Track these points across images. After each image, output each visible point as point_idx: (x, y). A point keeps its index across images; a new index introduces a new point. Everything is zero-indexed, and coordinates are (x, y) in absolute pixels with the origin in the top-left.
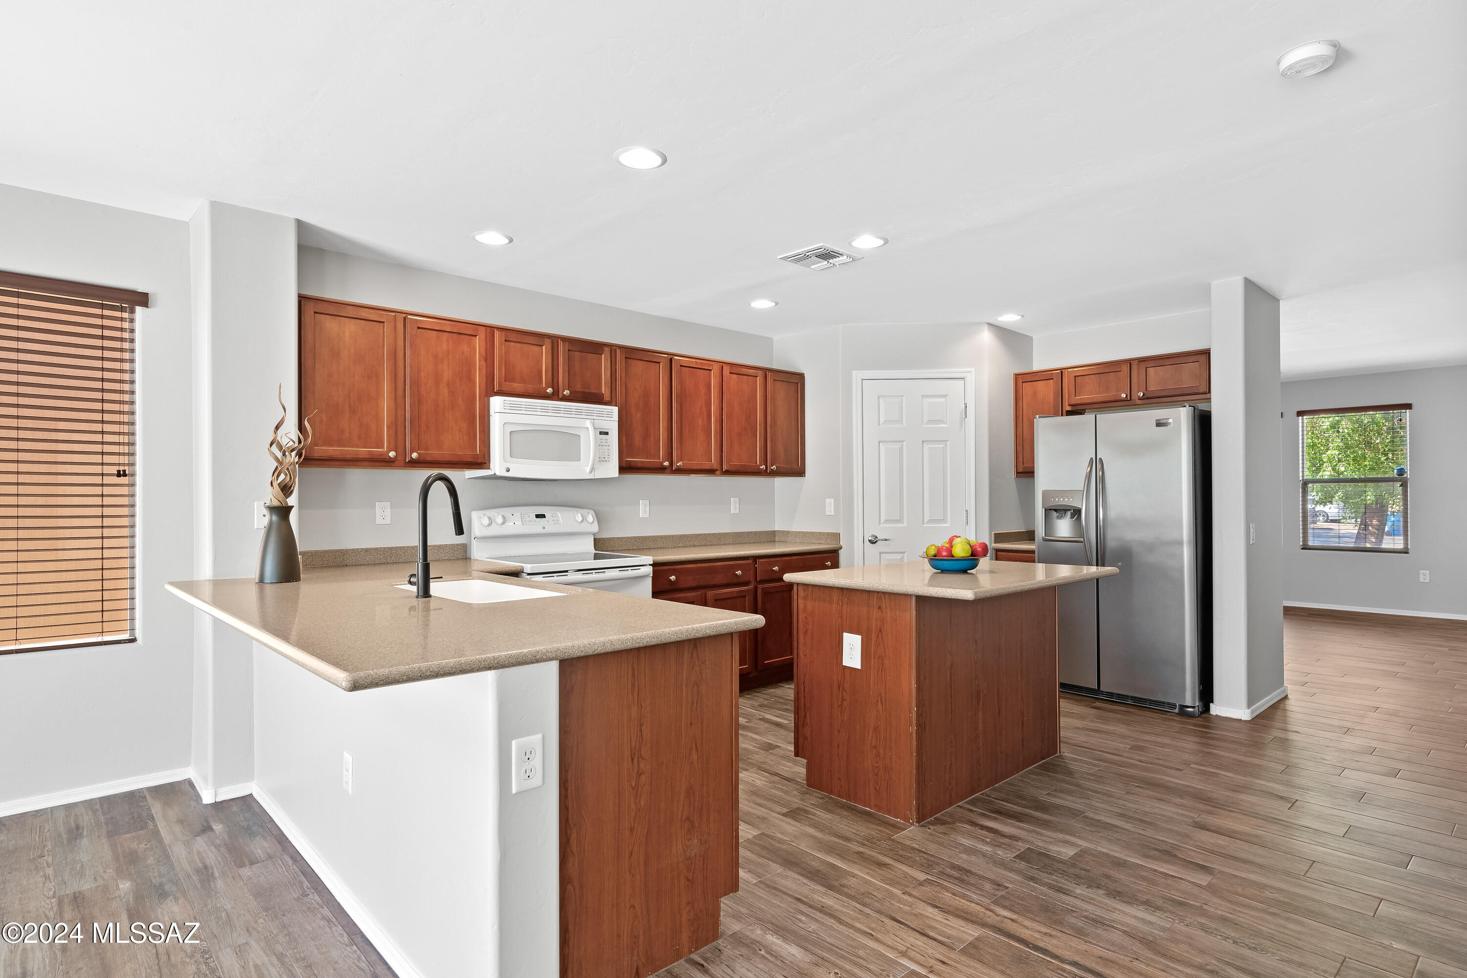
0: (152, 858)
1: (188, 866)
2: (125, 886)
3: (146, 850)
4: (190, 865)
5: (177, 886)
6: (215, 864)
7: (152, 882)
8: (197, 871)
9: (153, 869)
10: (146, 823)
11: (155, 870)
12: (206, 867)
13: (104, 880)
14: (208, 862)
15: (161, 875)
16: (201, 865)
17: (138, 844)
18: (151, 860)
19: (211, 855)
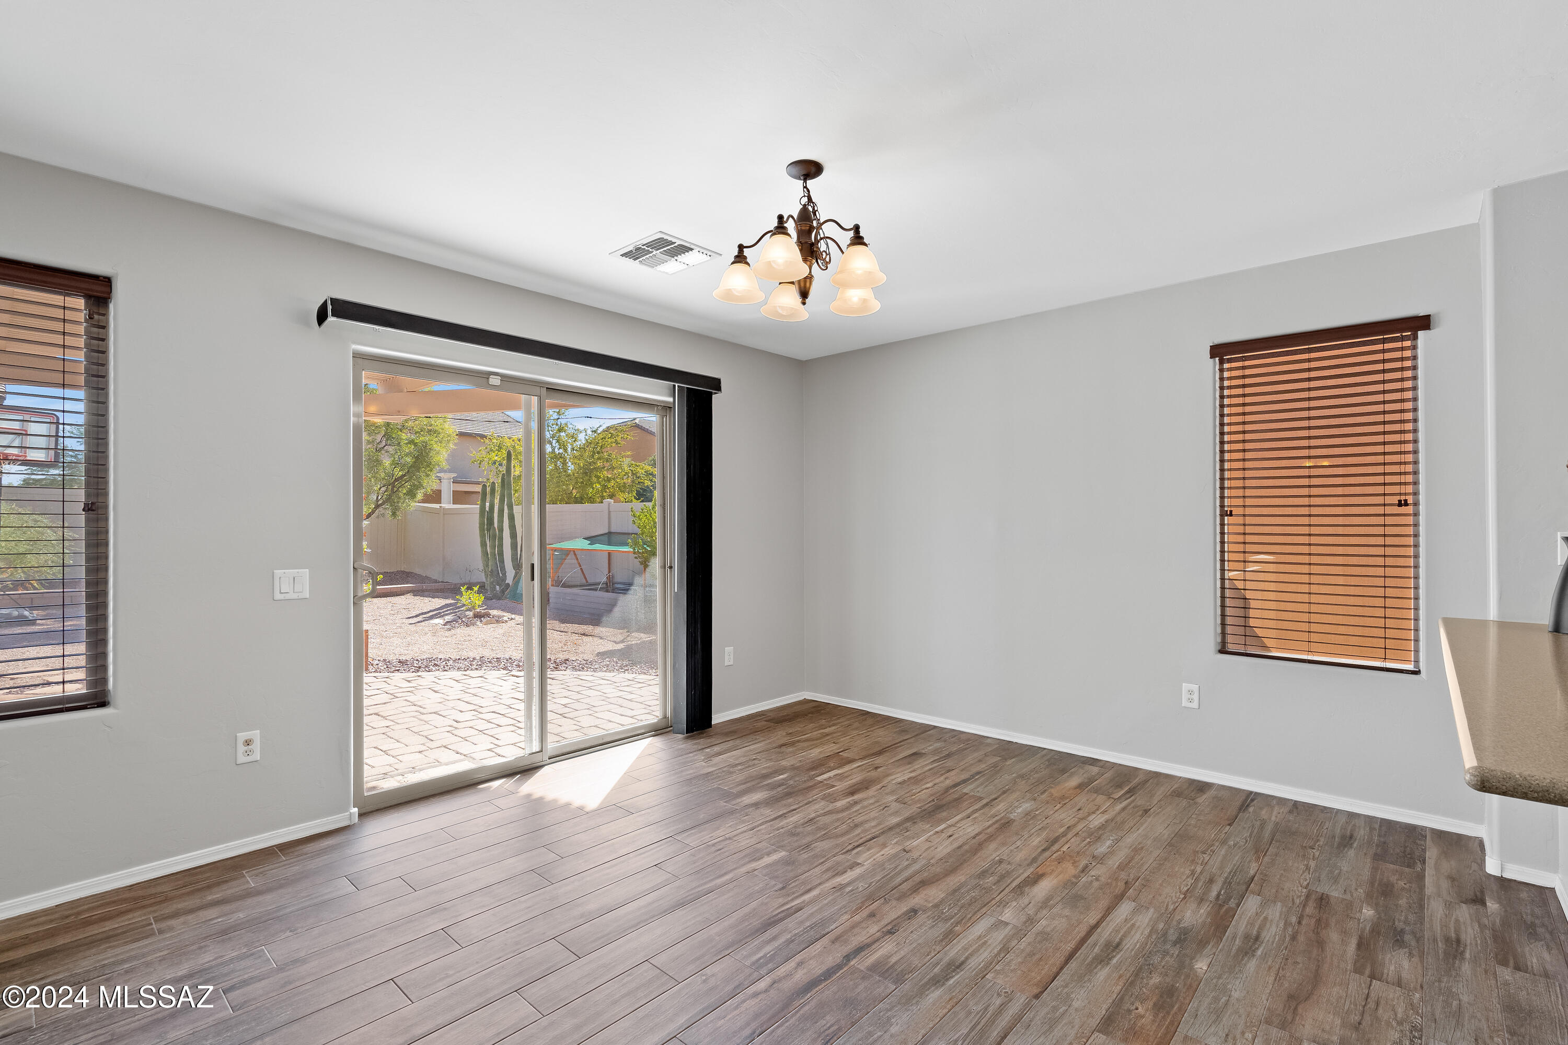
0: (1405, 900)
1: (1439, 928)
2: (1368, 912)
3: (1403, 889)
4: (1441, 929)
5: (1418, 943)
6: (1471, 943)
7: (1395, 923)
8: (1447, 940)
9: (1402, 911)
10: (1415, 863)
11: (1403, 914)
12: (1458, 941)
13: (1352, 896)
14: (1463, 937)
15: (1406, 922)
16: (1453, 935)
17: (1397, 880)
18: (1403, 902)
19: (1470, 930)
